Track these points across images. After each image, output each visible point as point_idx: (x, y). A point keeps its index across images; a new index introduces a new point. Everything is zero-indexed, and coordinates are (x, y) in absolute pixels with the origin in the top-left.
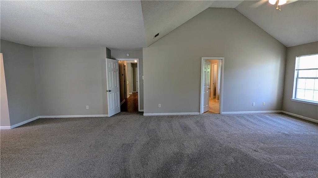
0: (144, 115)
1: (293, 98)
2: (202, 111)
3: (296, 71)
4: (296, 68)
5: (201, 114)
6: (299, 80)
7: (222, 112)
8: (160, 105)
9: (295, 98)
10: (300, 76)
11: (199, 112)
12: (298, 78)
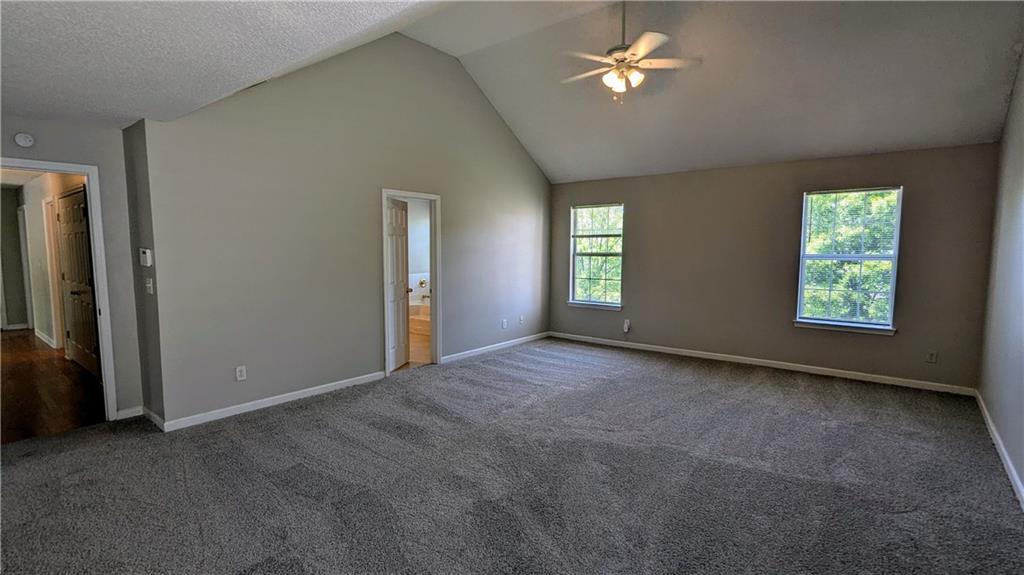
0: (166, 430)
1: (571, 301)
2: (391, 366)
3: (572, 239)
4: (572, 234)
5: (388, 375)
6: (578, 258)
7: (443, 358)
8: (241, 371)
9: (573, 299)
10: (578, 251)
11: (380, 370)
12: (575, 254)
